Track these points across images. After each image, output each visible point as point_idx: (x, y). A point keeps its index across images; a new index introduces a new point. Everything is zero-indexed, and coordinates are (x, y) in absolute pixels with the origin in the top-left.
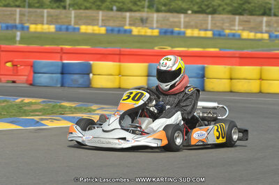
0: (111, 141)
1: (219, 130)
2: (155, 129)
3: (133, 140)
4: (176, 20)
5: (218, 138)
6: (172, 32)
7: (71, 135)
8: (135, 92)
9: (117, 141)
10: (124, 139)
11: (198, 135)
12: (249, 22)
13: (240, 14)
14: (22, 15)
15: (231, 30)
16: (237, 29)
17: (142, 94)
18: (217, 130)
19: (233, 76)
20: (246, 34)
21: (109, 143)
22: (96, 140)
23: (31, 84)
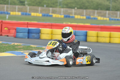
0: (43, 62)
1: (88, 58)
2: (61, 57)
3: (52, 62)
4: (71, 11)
5: (87, 62)
6: (69, 17)
7: (26, 59)
8: (53, 42)
9: (45, 62)
10: (48, 61)
11: (79, 60)
12: (100, 13)
13: (97, 9)
14: (7, 8)
15: (93, 16)
16: (96, 16)
17: (56, 43)
18: (87, 59)
19: (98, 36)
20: (100, 18)
21: (42, 63)
22: (37, 61)
23: (15, 37)
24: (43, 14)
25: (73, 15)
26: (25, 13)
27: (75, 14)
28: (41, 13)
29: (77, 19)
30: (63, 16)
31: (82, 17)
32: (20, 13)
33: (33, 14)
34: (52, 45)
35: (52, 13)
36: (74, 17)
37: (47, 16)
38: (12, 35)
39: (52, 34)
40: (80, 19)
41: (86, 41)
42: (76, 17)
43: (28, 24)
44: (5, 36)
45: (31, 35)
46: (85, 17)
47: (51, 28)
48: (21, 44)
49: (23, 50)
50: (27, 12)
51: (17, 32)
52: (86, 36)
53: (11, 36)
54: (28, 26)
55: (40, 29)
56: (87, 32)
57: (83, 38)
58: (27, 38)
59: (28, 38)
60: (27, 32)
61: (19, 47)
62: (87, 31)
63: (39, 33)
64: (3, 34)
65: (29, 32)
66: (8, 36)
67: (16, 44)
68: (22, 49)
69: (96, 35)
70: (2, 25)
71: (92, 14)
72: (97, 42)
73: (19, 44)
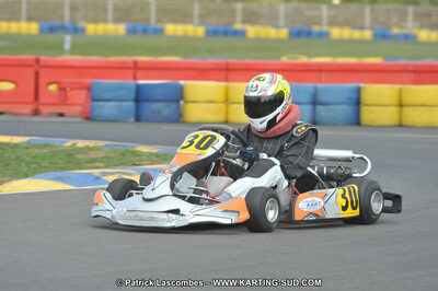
0: (156, 215)
3: (192, 214)
4: (314, 13)
5: (344, 208)
6: (309, 34)
7: (96, 208)
8: (202, 134)
9: (165, 216)
10: (176, 212)
11: (307, 204)
12: (428, 15)
14: (74, 8)
15: (401, 27)
16: (410, 26)
17: (214, 138)
18: (343, 196)
19: (404, 102)
20: (424, 35)
21: (153, 219)
22: (133, 214)
23: (88, 118)
24: (212, 28)
25: (325, 28)
26: (140, 27)
27: (333, 22)
28: (200, 24)
29: (341, 41)
30: (284, 33)
31: (357, 34)
32: (121, 29)
33: (171, 29)
34: (198, 147)
35: (245, 21)
36: (327, 35)
37: (226, 33)
38: (77, 109)
39: (227, 101)
40: (351, 41)
41: (357, 122)
42: (336, 32)
43: (136, 68)
44: (52, 115)
45: (148, 108)
46: (368, 34)
47: (227, 80)
48: (102, 143)
49: (102, 165)
50: (148, 20)
51: (94, 100)
52: (357, 102)
53: (73, 116)
54: (139, 73)
55: (182, 82)
56: (358, 91)
57: (344, 110)
58: (132, 120)
59: (138, 119)
60: (132, 96)
61: (93, 155)
62: (362, 85)
63: (178, 101)
64: (44, 110)
65: (140, 96)
66: (61, 115)
67: (81, 144)
68: (97, 164)
69: (395, 101)
70: (37, 74)
71: (394, 20)
72: (401, 125)
73: (91, 144)
